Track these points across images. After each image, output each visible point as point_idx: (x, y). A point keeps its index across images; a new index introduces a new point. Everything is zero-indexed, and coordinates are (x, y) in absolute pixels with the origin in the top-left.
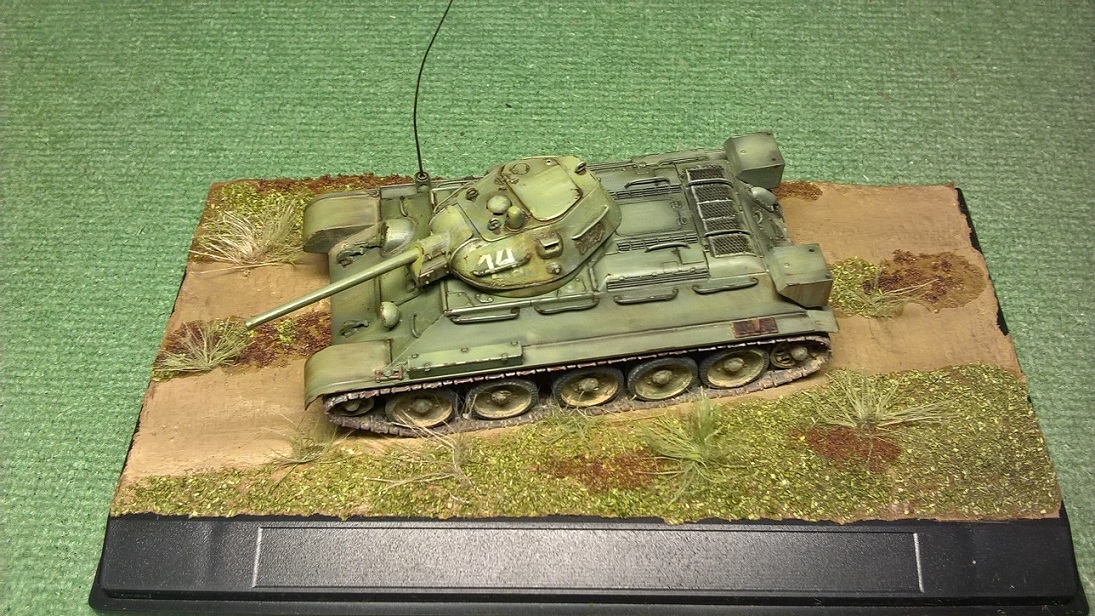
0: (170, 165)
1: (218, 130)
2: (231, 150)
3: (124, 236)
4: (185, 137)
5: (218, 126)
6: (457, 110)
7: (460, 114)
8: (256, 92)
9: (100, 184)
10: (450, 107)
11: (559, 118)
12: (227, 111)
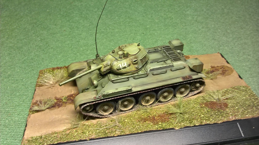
0: (68, 45)
1: (78, 38)
2: (82, 42)
3: (58, 57)
4: (71, 40)
5: (79, 37)
6: (132, 35)
7: (133, 35)
8: (87, 31)
9: (52, 48)
10: (130, 34)
11: (155, 36)
12: (81, 34)
